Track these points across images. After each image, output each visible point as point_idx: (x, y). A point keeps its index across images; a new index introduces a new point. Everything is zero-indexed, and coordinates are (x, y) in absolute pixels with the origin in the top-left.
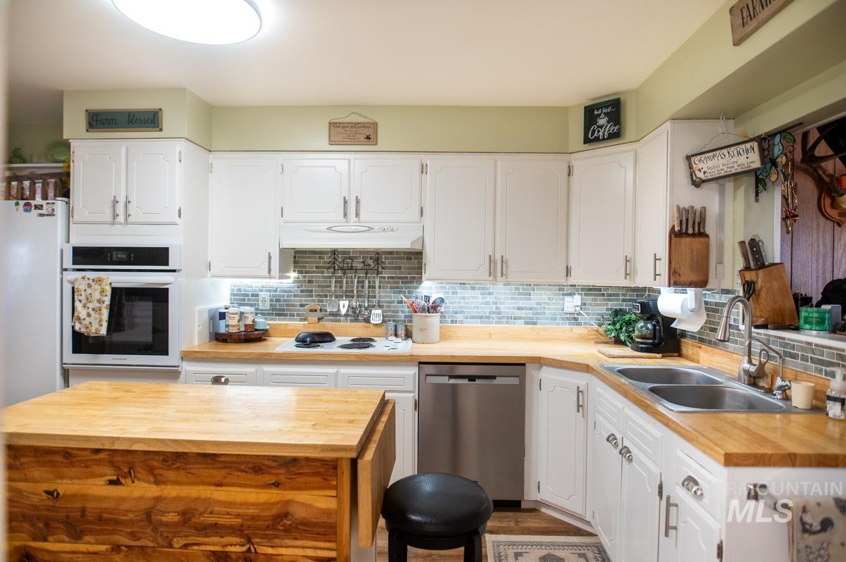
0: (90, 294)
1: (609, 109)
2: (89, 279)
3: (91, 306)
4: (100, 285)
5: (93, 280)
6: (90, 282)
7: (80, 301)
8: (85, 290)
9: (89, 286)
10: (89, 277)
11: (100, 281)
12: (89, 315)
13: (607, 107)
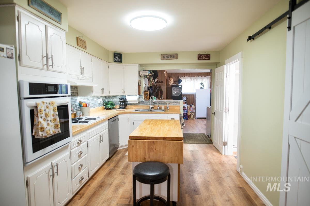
0: (48, 112)
1: (118, 55)
2: (46, 103)
3: (49, 119)
4: (53, 106)
5: (49, 104)
6: (48, 104)
7: (41, 117)
8: (45, 110)
9: (47, 107)
10: (46, 102)
11: (53, 103)
12: (48, 125)
13: (118, 54)
